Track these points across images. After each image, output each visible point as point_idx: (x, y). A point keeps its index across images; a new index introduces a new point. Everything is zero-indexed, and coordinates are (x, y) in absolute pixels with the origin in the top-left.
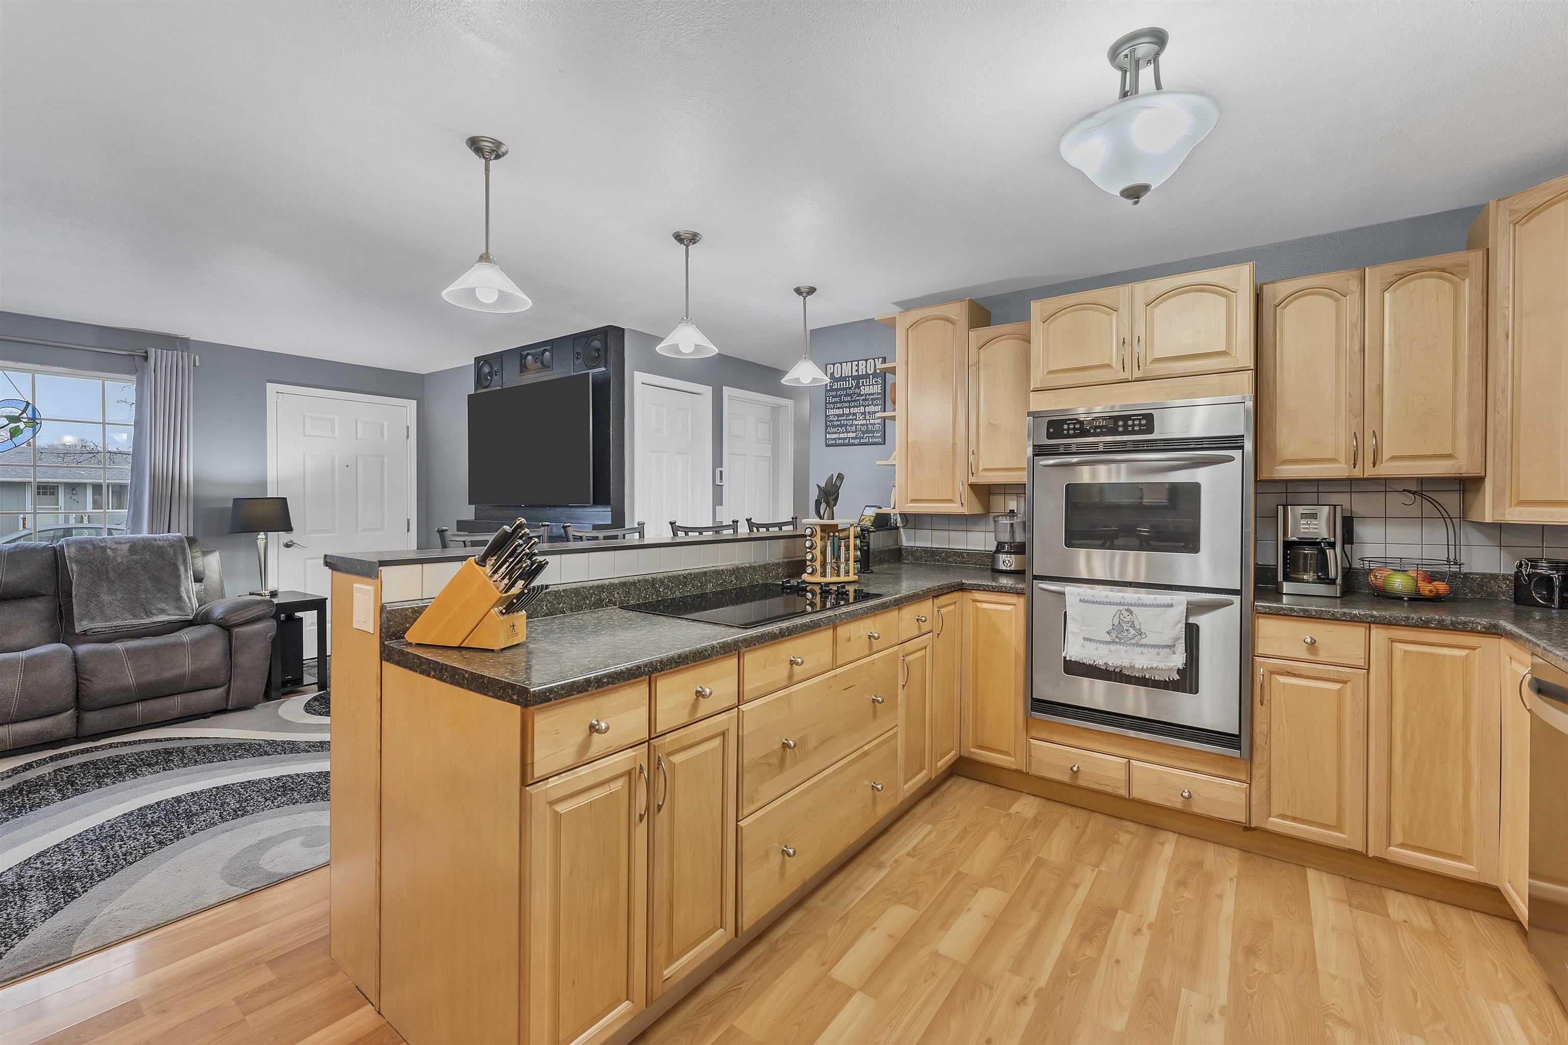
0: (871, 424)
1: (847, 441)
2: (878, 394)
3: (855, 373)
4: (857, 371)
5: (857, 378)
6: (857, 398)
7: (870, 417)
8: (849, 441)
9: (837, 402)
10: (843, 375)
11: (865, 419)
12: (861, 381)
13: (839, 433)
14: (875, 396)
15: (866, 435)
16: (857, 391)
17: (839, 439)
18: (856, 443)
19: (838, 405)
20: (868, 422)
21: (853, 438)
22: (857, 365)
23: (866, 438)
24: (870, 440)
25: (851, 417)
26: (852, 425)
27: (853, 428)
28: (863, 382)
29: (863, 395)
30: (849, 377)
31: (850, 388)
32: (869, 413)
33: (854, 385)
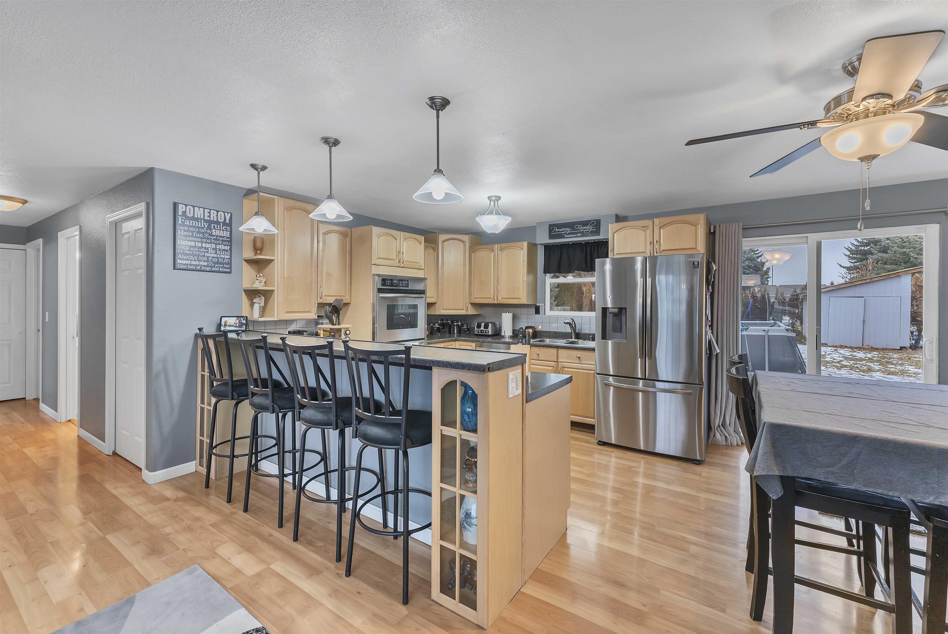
0: (221, 258)
1: (199, 268)
2: (227, 238)
3: (206, 218)
4: (209, 216)
5: (210, 222)
6: (209, 237)
7: (220, 252)
8: (201, 267)
9: (189, 236)
10: (196, 216)
11: (216, 253)
12: (212, 225)
13: (191, 260)
14: (225, 239)
15: (216, 265)
16: (208, 231)
17: (191, 265)
18: (208, 270)
19: (191, 239)
20: (219, 256)
21: (204, 266)
22: (209, 213)
23: (217, 267)
24: (221, 270)
25: (203, 250)
26: (204, 256)
27: (206, 259)
28: (214, 227)
29: (214, 236)
30: (200, 219)
31: (203, 228)
32: (219, 249)
33: (206, 226)
